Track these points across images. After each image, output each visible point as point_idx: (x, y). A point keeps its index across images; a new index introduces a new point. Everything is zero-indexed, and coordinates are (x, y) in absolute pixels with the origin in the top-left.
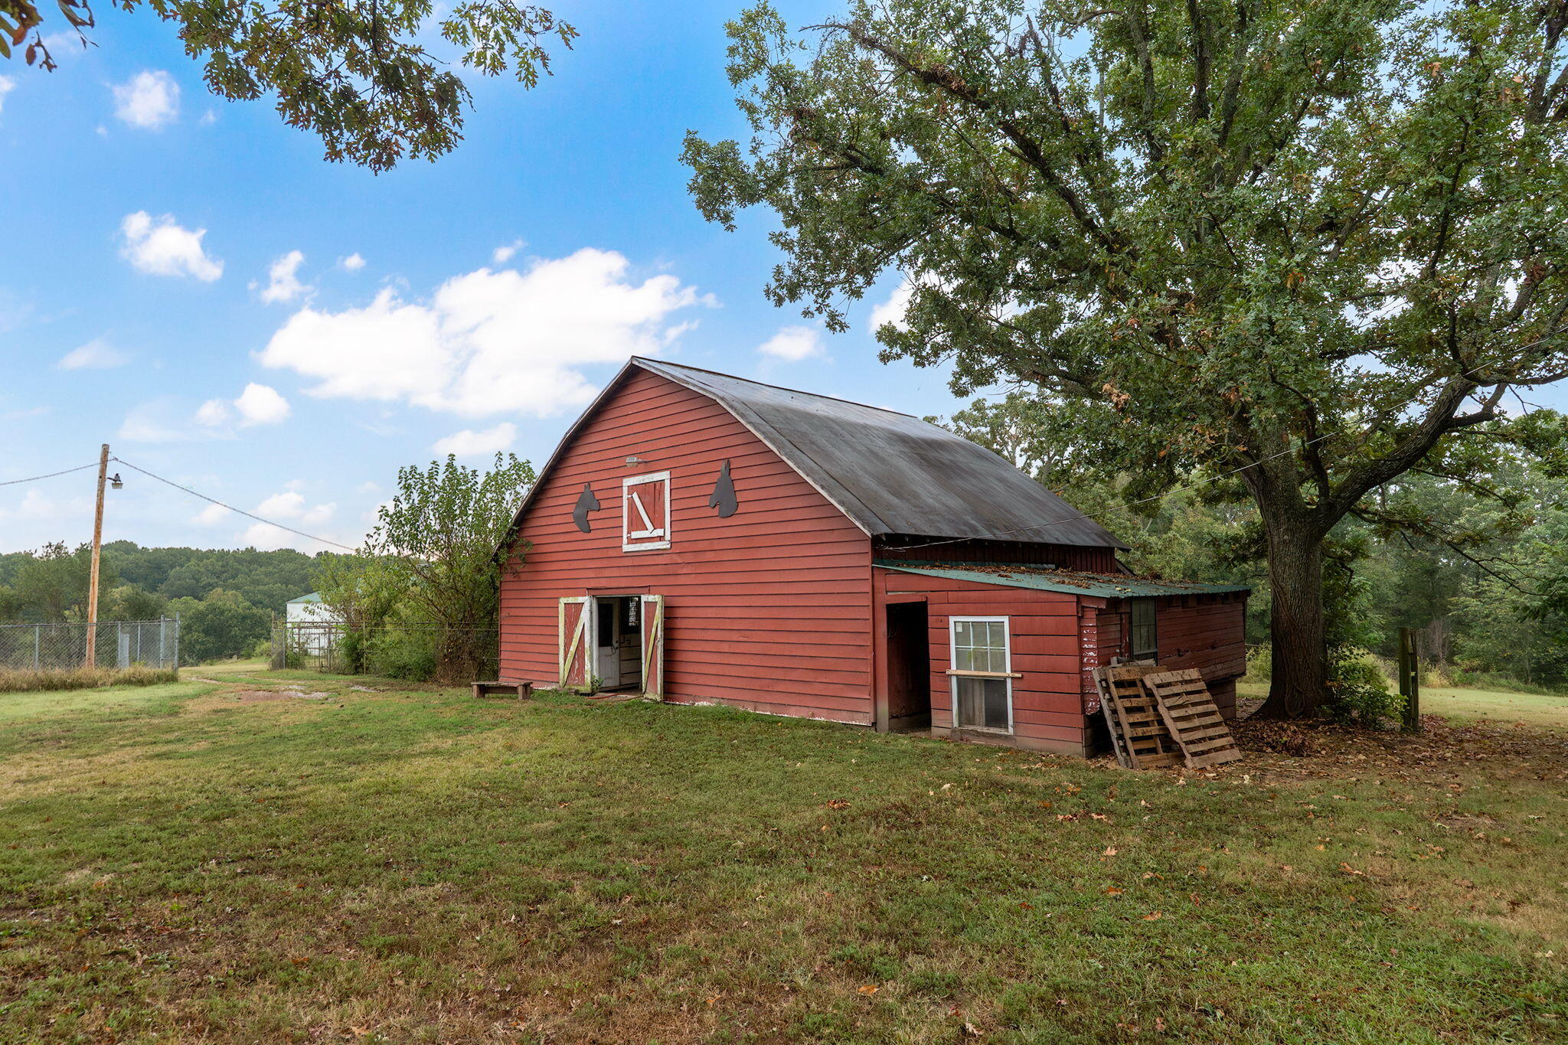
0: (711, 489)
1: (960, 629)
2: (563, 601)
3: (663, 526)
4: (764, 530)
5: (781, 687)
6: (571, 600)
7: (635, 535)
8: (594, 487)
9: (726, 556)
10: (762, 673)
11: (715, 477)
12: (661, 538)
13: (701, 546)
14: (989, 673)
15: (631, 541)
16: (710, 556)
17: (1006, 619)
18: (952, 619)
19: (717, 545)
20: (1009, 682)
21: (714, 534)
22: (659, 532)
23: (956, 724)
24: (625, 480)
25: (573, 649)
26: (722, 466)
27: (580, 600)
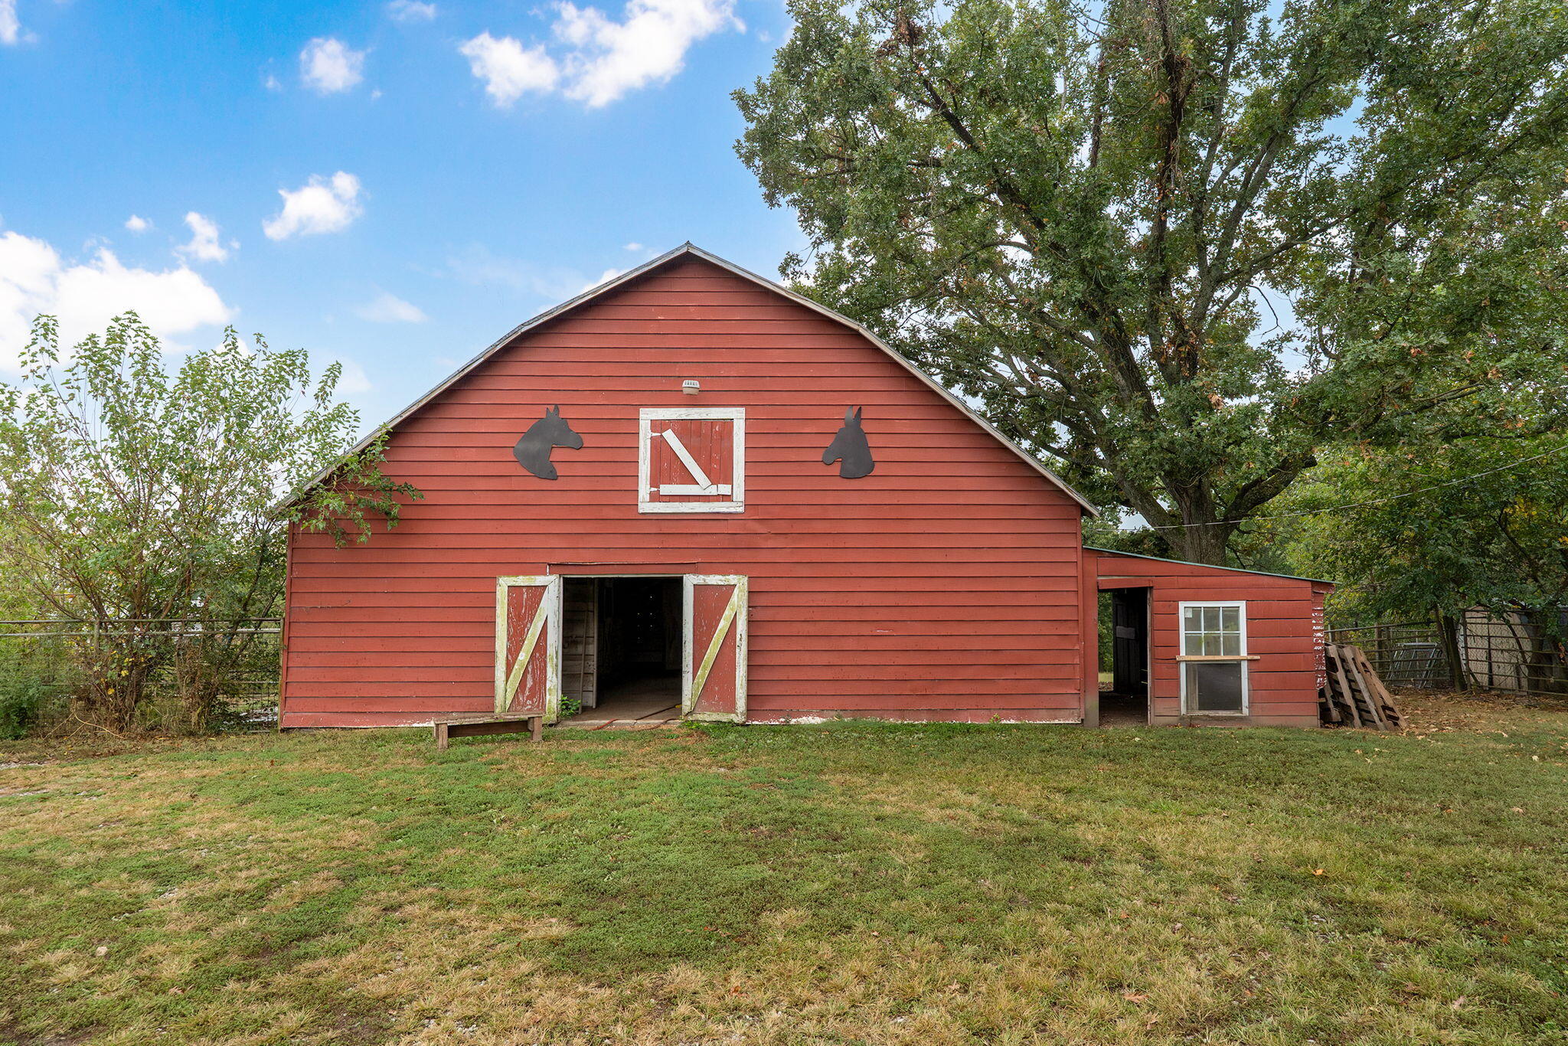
0: (828, 441)
1: (1190, 615)
2: (504, 583)
3: (728, 479)
4: (918, 498)
5: (945, 689)
6: (521, 581)
7: (666, 489)
8: (565, 413)
9: (850, 527)
10: (913, 674)
11: (836, 427)
12: (727, 498)
13: (805, 513)
14: (1222, 657)
15: (656, 497)
16: (819, 527)
17: (1242, 605)
18: (1182, 605)
19: (832, 513)
20: (1244, 666)
21: (830, 499)
22: (724, 489)
23: (1183, 711)
24: (642, 410)
25: (523, 657)
26: (850, 414)
27: (539, 580)
